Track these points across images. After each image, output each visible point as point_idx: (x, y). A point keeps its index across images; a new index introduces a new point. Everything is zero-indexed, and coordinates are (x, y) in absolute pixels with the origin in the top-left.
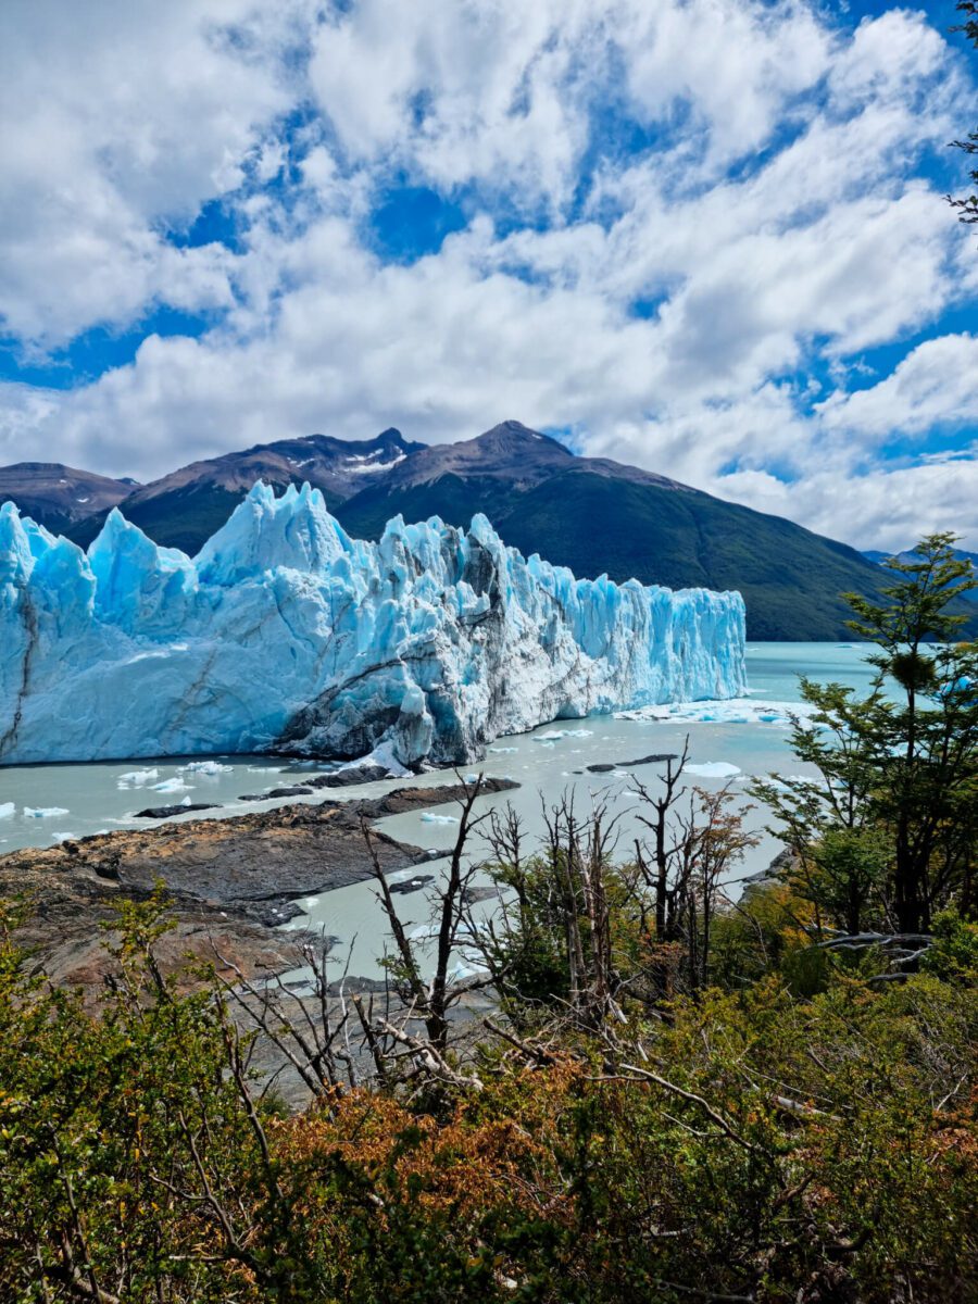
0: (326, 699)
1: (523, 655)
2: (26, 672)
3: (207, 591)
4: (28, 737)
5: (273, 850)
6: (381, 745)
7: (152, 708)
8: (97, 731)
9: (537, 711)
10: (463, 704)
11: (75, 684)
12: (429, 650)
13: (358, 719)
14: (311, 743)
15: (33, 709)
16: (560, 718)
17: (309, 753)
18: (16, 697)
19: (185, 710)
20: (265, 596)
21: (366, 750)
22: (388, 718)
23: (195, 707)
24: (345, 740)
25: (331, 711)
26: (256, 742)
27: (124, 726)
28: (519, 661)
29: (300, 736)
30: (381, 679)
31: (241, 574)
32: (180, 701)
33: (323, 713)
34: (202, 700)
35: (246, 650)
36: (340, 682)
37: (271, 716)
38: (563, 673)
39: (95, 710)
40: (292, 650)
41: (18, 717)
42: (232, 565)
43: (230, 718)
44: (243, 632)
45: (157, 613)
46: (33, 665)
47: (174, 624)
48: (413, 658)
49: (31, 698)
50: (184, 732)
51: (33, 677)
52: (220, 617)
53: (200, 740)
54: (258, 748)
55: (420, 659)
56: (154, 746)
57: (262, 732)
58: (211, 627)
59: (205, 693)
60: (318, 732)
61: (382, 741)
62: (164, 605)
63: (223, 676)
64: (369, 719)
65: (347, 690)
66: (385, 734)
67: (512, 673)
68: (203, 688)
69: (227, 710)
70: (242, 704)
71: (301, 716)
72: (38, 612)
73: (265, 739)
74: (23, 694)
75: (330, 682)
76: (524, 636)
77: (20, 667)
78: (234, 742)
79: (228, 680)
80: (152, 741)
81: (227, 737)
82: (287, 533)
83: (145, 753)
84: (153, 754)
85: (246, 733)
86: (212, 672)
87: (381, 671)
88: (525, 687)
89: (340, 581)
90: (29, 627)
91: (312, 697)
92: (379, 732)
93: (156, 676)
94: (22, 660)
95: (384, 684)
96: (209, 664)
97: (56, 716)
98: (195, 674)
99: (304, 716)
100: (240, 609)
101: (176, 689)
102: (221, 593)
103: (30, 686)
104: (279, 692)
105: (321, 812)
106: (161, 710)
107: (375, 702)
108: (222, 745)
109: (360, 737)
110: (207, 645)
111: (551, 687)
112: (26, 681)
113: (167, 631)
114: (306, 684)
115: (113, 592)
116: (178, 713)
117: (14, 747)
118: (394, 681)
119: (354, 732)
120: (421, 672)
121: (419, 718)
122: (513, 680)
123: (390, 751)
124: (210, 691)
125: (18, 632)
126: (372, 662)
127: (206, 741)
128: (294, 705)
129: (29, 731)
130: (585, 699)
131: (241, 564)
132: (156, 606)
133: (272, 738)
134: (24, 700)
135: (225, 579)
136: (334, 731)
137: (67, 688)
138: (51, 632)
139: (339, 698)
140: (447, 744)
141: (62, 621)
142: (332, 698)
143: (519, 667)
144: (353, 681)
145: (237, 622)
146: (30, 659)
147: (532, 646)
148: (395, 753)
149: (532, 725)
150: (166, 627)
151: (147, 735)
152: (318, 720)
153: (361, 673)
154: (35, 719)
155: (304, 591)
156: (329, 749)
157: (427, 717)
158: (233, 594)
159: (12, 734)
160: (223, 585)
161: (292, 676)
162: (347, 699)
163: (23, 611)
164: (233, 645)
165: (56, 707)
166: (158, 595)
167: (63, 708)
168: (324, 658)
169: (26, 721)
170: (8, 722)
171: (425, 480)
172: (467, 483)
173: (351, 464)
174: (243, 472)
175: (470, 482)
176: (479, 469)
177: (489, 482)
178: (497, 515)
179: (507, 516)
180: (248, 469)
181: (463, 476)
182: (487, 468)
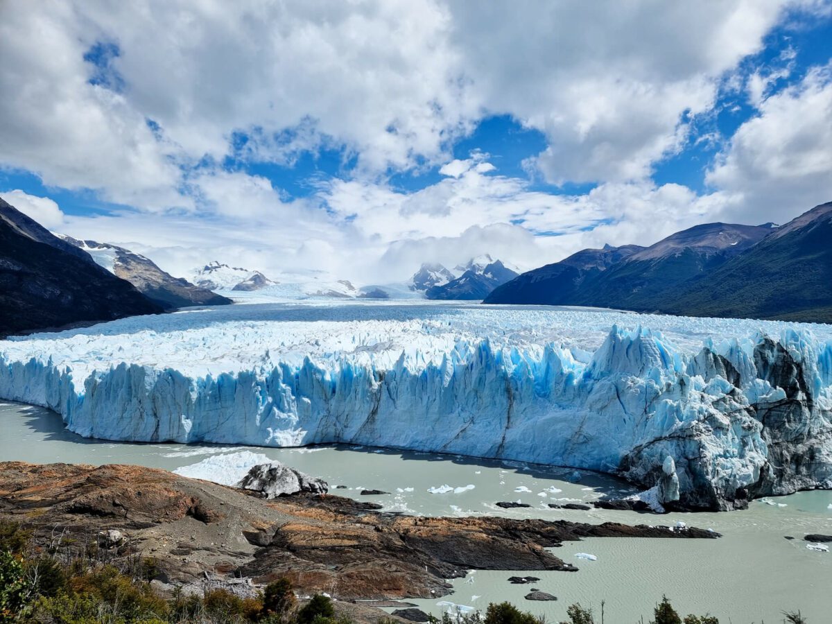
0: (636, 452)
2: (509, 418)
3: (586, 383)
4: (508, 448)
5: (470, 545)
6: (653, 488)
7: (558, 442)
11: (526, 427)
12: (688, 433)
13: (650, 467)
14: (631, 475)
15: (514, 434)
18: (504, 429)
19: (574, 445)
20: (611, 388)
22: (658, 472)
23: (578, 444)
24: (644, 477)
25: (639, 459)
26: (609, 468)
27: (546, 448)
29: (626, 469)
30: (660, 447)
31: (601, 375)
32: (570, 440)
33: (635, 459)
34: (581, 441)
35: (601, 417)
36: (644, 443)
37: (614, 455)
39: (534, 440)
40: (624, 420)
41: (504, 438)
42: (600, 369)
43: (595, 452)
44: (600, 407)
45: (562, 394)
46: (511, 415)
47: (568, 400)
48: (679, 437)
49: (510, 430)
50: (574, 456)
51: (511, 420)
52: (592, 397)
53: (582, 462)
54: (610, 471)
55: (683, 438)
57: (611, 463)
58: (586, 403)
59: (582, 437)
60: (634, 470)
61: (654, 484)
62: (565, 390)
63: (589, 430)
64: (655, 469)
65: (646, 449)
66: (656, 481)
68: (580, 435)
69: (594, 448)
70: (600, 446)
72: (513, 391)
73: (612, 467)
74: (507, 428)
75: (639, 443)
77: (506, 416)
78: (598, 465)
79: (592, 433)
80: (559, 458)
81: (595, 462)
82: (627, 353)
83: (556, 463)
84: (560, 464)
85: (603, 462)
86: (584, 427)
87: (661, 442)
89: (653, 383)
90: (508, 398)
91: (632, 448)
93: (559, 426)
94: (507, 413)
95: (660, 450)
96: (582, 423)
97: (518, 440)
98: (576, 427)
99: (627, 459)
100: (599, 396)
101: (567, 434)
102: (593, 384)
103: (510, 425)
104: (617, 443)
106: (562, 443)
107: (656, 460)
110: (585, 412)
112: (508, 422)
113: (566, 403)
114: (630, 440)
115: (546, 382)
116: (567, 447)
117: (503, 451)
118: (665, 450)
119: (649, 475)
120: (683, 446)
121: (671, 476)
123: (656, 493)
124: (585, 437)
125: (505, 400)
126: (657, 435)
128: (624, 451)
129: (508, 445)
131: (603, 369)
132: (561, 390)
133: (615, 467)
134: (507, 431)
135: (596, 377)
136: (640, 471)
137: (522, 428)
138: (518, 400)
139: (642, 453)
141: (522, 396)
142: (640, 452)
144: (649, 444)
145: (597, 401)
146: (510, 412)
150: (565, 401)
151: (557, 454)
152: (633, 463)
153: (652, 441)
154: (510, 440)
155: (630, 387)
157: (676, 477)
158: (597, 386)
159: (501, 446)
160: (595, 380)
161: (623, 435)
162: (645, 454)
163: (508, 390)
164: (594, 414)
165: (518, 436)
166: (562, 385)
167: (520, 437)
168: (639, 427)
169: (507, 441)
170: (500, 440)
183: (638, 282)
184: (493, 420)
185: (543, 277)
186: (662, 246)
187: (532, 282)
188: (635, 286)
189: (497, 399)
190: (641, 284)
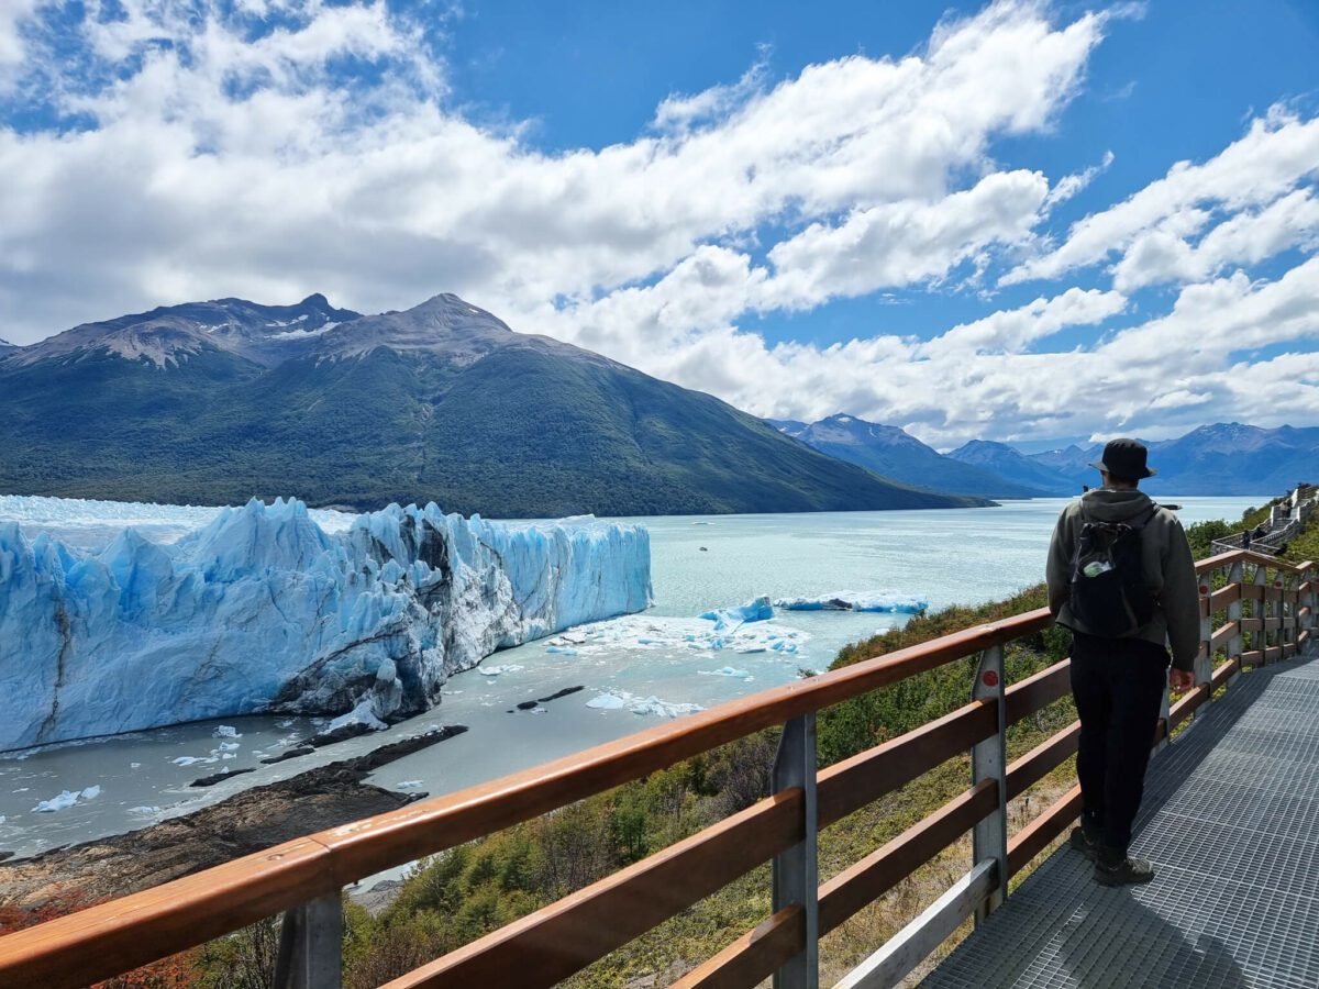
0: (314, 669)
1: (468, 604)
2: (60, 667)
3: (211, 587)
4: (64, 720)
6: (361, 704)
7: (168, 687)
8: (122, 709)
9: (480, 650)
10: (424, 666)
11: (103, 675)
12: (397, 629)
13: (342, 682)
14: (302, 703)
15: (66, 698)
16: (500, 649)
17: (300, 711)
18: (53, 688)
19: (195, 685)
20: (261, 591)
21: (348, 709)
22: (366, 683)
23: (204, 682)
24: (330, 700)
25: (319, 678)
26: (255, 705)
27: (145, 703)
28: (464, 609)
29: (292, 698)
30: (360, 653)
31: (239, 573)
32: (192, 679)
33: (311, 680)
34: (208, 676)
35: (246, 634)
36: (326, 656)
37: (267, 684)
38: (501, 612)
39: (120, 693)
40: (285, 632)
41: (56, 705)
42: (232, 566)
43: (232, 688)
44: (244, 620)
45: (171, 610)
46: (66, 661)
47: (183, 619)
48: (385, 635)
49: (65, 688)
50: (194, 702)
51: (67, 670)
52: (225, 609)
53: (206, 708)
54: (256, 709)
55: (390, 636)
56: (167, 717)
57: (260, 697)
58: (217, 617)
59: (212, 670)
60: (309, 695)
61: (361, 701)
62: (176, 604)
63: (226, 656)
64: (350, 683)
65: (331, 662)
66: (364, 696)
67: (459, 621)
68: (211, 666)
69: (230, 682)
70: (243, 676)
71: (293, 683)
72: (70, 619)
73: (262, 702)
74: (58, 685)
75: (316, 657)
76: (468, 588)
77: (55, 664)
78: (234, 707)
79: (232, 659)
80: (167, 713)
81: (229, 703)
82: (278, 540)
83: (162, 723)
84: (168, 723)
85: (245, 699)
86: (218, 653)
87: (359, 647)
88: (470, 631)
89: (323, 575)
90: (61, 632)
91: (303, 667)
92: (358, 694)
93: (172, 661)
94: (57, 658)
95: (362, 657)
96: (215, 649)
97: (87, 701)
98: (203, 657)
99: (295, 683)
100: (240, 605)
101: (187, 670)
102: (224, 589)
103: (65, 678)
104: (274, 665)
105: (333, 774)
106: (175, 687)
107: (355, 671)
108: (227, 709)
109: (343, 698)
110: (218, 630)
111: (491, 626)
112: (60, 674)
113: (178, 624)
114: (296, 658)
115: (132, 595)
116: (187, 687)
117: (53, 729)
118: (370, 655)
119: (338, 694)
120: (391, 645)
121: (392, 683)
122: (461, 627)
123: (369, 709)
124: (217, 668)
125: (53, 637)
126: (352, 640)
127: (212, 708)
128: (286, 675)
129: (65, 715)
130: (519, 630)
131: (240, 564)
132: (170, 605)
133: (269, 701)
134: (60, 690)
135: (226, 577)
136: (321, 693)
137: (95, 678)
138: (80, 633)
139: (325, 668)
140: (412, 698)
141: (90, 624)
142: (319, 668)
143: (466, 615)
144: (336, 654)
145: (238, 613)
146: (63, 656)
147: (474, 595)
148: (373, 710)
149: (476, 662)
150: (178, 620)
151: (163, 708)
152: (307, 685)
153: (342, 648)
154: (71, 704)
155: (292, 586)
156: (317, 707)
157: (398, 682)
158: (233, 590)
159: (51, 719)
160: (224, 582)
161: (285, 651)
162: (331, 668)
163: (59, 619)
164: (235, 631)
165: (88, 694)
166: (172, 595)
167: (93, 694)
168: (311, 637)
169: (62, 707)
170: (48, 709)
171: (358, 351)
172: (402, 357)
173: (273, 331)
174: (145, 338)
175: (405, 356)
176: (414, 342)
177: (425, 355)
178: (435, 390)
179: (445, 392)
180: (150, 334)
181: (398, 350)
182: (423, 342)
184: (25, 678)
189: (36, 638)
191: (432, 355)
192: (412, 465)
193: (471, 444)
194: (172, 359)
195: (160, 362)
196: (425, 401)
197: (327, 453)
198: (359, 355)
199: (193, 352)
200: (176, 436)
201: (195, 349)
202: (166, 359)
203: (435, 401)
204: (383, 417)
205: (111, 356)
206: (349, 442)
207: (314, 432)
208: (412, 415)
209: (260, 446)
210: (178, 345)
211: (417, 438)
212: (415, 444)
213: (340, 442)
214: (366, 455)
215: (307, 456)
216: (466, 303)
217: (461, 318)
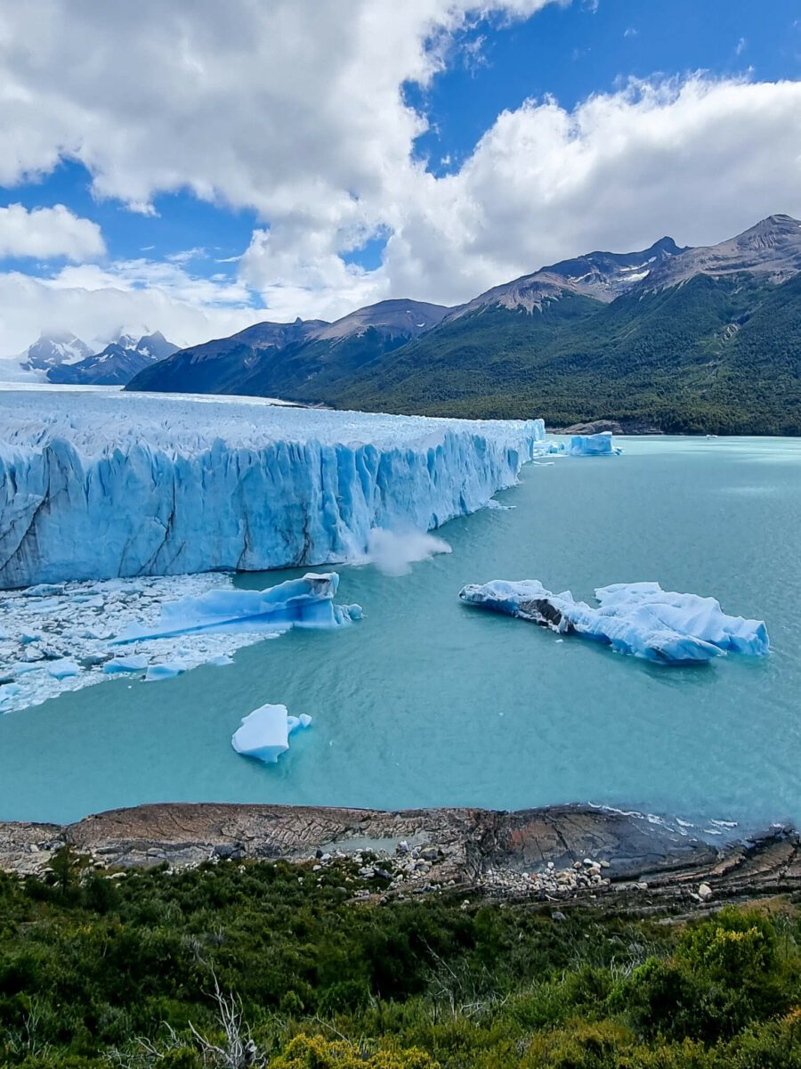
171: (676, 282)
172: (718, 282)
173: (625, 274)
174: (523, 292)
175: (722, 281)
176: (735, 266)
177: (743, 278)
178: (746, 310)
179: (752, 312)
180: (527, 289)
181: (715, 276)
182: (743, 265)
183: (312, 367)
185: (205, 357)
186: (345, 323)
187: (192, 362)
188: (310, 372)
190: (318, 370)
191: (749, 276)
192: (703, 382)
193: (767, 361)
194: (539, 306)
195: (530, 309)
196: (734, 322)
197: (630, 374)
198: (678, 285)
199: (556, 299)
200: (523, 365)
201: (557, 297)
202: (535, 307)
203: (741, 322)
204: (686, 339)
205: (499, 308)
206: (651, 364)
207: (623, 357)
208: (715, 335)
209: (580, 371)
210: (545, 294)
211: (715, 358)
212: (711, 364)
213: (642, 365)
214: (661, 376)
215: (613, 378)
216: (795, 221)
217: (788, 237)
